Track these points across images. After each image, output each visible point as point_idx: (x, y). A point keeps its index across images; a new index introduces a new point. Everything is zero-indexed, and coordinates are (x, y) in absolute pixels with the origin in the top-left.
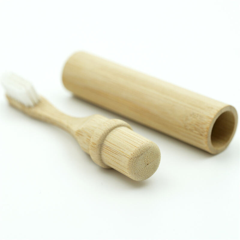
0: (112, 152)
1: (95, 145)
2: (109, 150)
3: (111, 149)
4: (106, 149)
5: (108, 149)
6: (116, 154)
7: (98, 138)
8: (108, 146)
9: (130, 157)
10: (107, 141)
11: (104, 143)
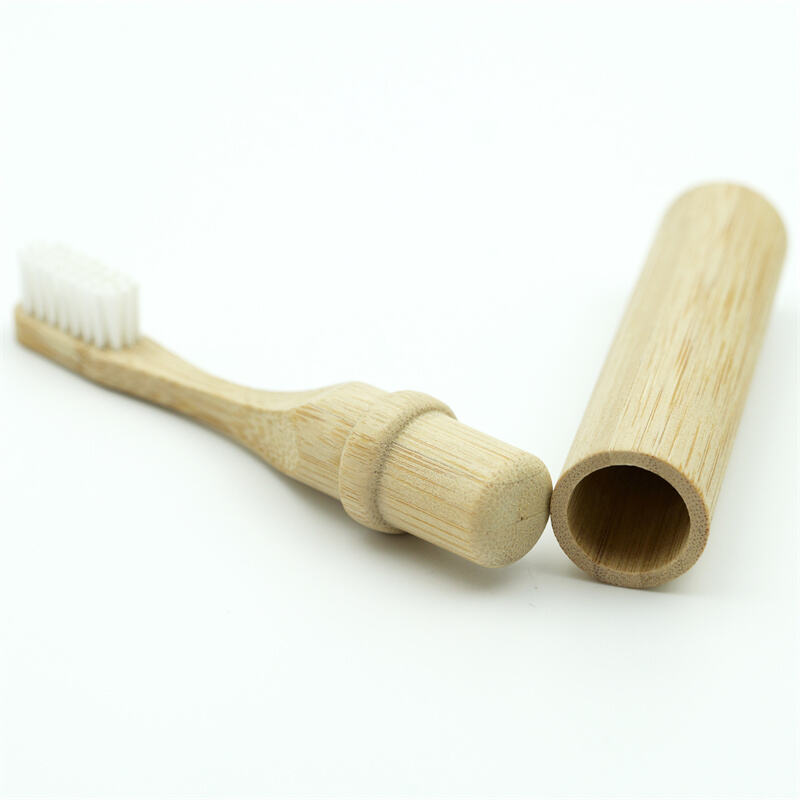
0: (426, 466)
1: (371, 444)
2: (415, 461)
3: (420, 458)
4: (404, 457)
5: (409, 459)
6: (438, 471)
7: (385, 426)
8: (413, 448)
9: (487, 481)
10: (409, 436)
11: (399, 441)
